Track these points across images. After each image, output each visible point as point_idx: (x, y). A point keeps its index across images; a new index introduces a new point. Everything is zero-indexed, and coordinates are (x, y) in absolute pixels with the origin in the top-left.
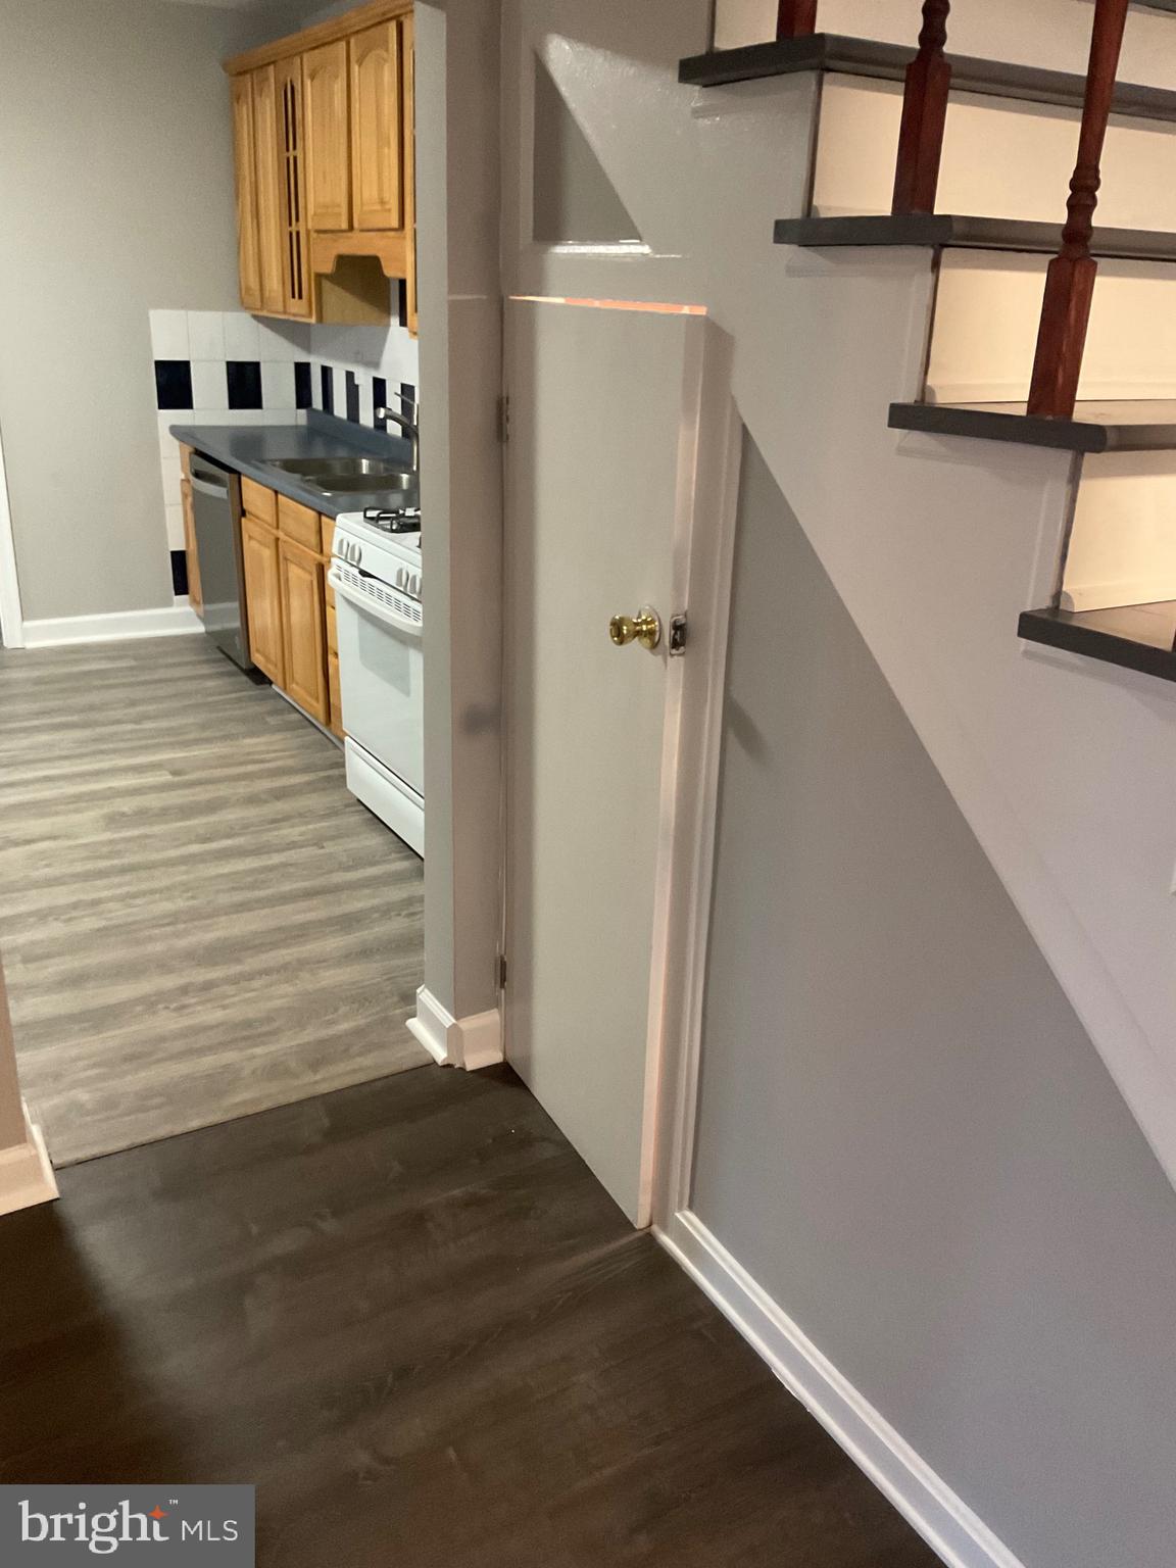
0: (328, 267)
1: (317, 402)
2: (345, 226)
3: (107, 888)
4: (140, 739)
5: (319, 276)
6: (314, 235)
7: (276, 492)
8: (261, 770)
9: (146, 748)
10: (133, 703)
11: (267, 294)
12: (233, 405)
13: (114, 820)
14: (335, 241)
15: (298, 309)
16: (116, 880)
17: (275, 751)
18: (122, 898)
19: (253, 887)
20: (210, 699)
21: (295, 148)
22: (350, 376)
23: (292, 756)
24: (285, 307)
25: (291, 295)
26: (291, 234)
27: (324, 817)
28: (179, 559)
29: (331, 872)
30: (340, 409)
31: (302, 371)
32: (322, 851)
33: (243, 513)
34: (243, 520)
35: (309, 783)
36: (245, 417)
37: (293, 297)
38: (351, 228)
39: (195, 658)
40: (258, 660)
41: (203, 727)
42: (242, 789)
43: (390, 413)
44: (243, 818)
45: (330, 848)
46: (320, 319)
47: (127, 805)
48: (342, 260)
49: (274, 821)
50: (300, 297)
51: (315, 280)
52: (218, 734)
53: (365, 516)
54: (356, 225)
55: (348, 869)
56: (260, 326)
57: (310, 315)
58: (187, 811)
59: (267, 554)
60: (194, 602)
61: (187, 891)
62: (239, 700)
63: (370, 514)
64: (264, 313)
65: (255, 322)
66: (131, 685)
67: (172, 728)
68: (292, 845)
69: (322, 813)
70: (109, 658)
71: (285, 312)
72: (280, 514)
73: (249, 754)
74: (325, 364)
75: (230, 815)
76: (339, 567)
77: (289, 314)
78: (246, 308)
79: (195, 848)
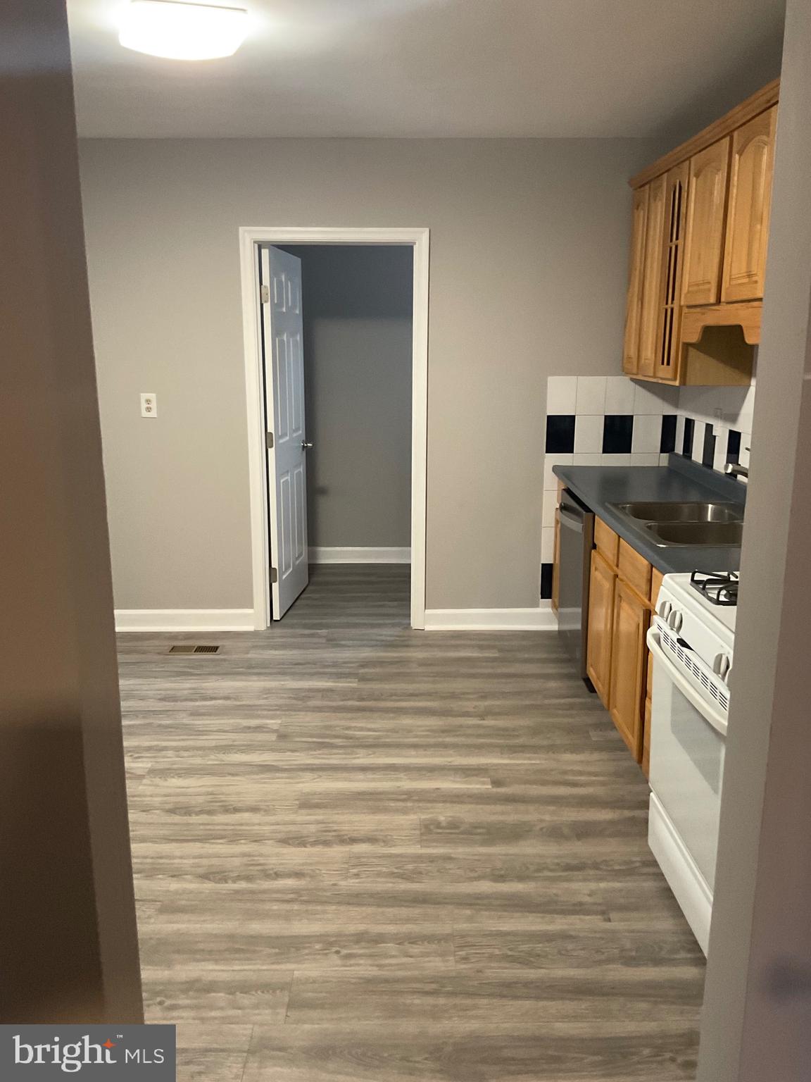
0: (694, 337)
1: (679, 448)
2: (712, 300)
3: (393, 921)
4: (479, 736)
5: (687, 346)
6: (685, 310)
7: (619, 537)
8: (573, 796)
9: (480, 747)
10: (484, 697)
11: (643, 361)
12: (606, 450)
13: (429, 831)
14: (703, 314)
15: (665, 374)
16: (404, 912)
17: (590, 774)
18: (400, 940)
19: (525, 961)
20: (547, 702)
21: (677, 239)
22: (709, 428)
23: (603, 784)
24: (655, 373)
25: (661, 361)
26: (666, 310)
27: (617, 875)
28: (547, 570)
29: (609, 961)
30: (698, 455)
31: (669, 423)
32: (608, 925)
33: (594, 547)
34: (593, 551)
35: (612, 823)
36: (617, 460)
37: (663, 364)
38: (719, 301)
39: (544, 656)
40: (592, 673)
41: (535, 731)
42: (548, 816)
43: (737, 468)
44: (541, 856)
45: (618, 924)
46: (683, 382)
47: (443, 813)
48: (708, 330)
49: (569, 868)
50: (668, 364)
51: (683, 348)
52: (545, 743)
53: (692, 579)
54: (723, 299)
55: (629, 961)
56: (637, 387)
57: (675, 379)
58: (494, 834)
59: (607, 585)
60: (555, 606)
61: (461, 947)
62: (571, 706)
63: (698, 577)
64: (640, 377)
65: (632, 383)
66: (490, 676)
67: (506, 729)
68: (578, 909)
69: (617, 867)
70: (481, 647)
71: (654, 376)
72: (620, 556)
73: (565, 772)
74: (690, 418)
75: (530, 849)
76: (660, 628)
77: (658, 377)
78: (625, 372)
79: (486, 887)
